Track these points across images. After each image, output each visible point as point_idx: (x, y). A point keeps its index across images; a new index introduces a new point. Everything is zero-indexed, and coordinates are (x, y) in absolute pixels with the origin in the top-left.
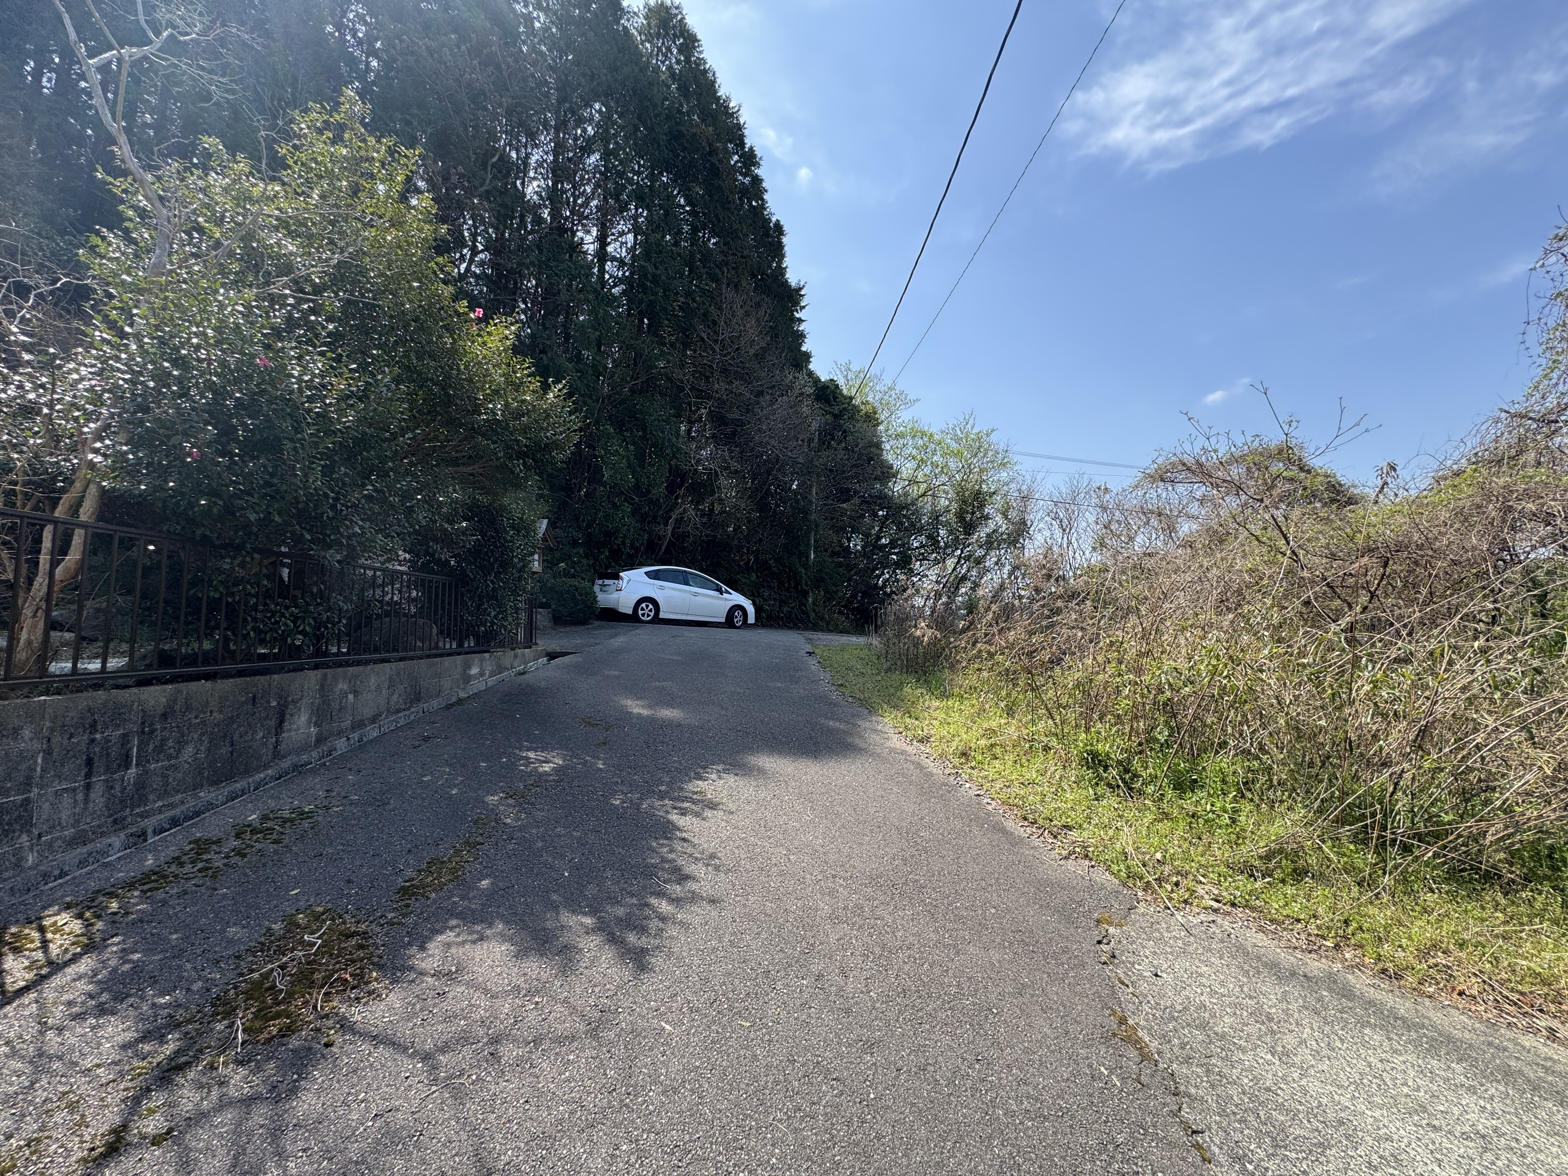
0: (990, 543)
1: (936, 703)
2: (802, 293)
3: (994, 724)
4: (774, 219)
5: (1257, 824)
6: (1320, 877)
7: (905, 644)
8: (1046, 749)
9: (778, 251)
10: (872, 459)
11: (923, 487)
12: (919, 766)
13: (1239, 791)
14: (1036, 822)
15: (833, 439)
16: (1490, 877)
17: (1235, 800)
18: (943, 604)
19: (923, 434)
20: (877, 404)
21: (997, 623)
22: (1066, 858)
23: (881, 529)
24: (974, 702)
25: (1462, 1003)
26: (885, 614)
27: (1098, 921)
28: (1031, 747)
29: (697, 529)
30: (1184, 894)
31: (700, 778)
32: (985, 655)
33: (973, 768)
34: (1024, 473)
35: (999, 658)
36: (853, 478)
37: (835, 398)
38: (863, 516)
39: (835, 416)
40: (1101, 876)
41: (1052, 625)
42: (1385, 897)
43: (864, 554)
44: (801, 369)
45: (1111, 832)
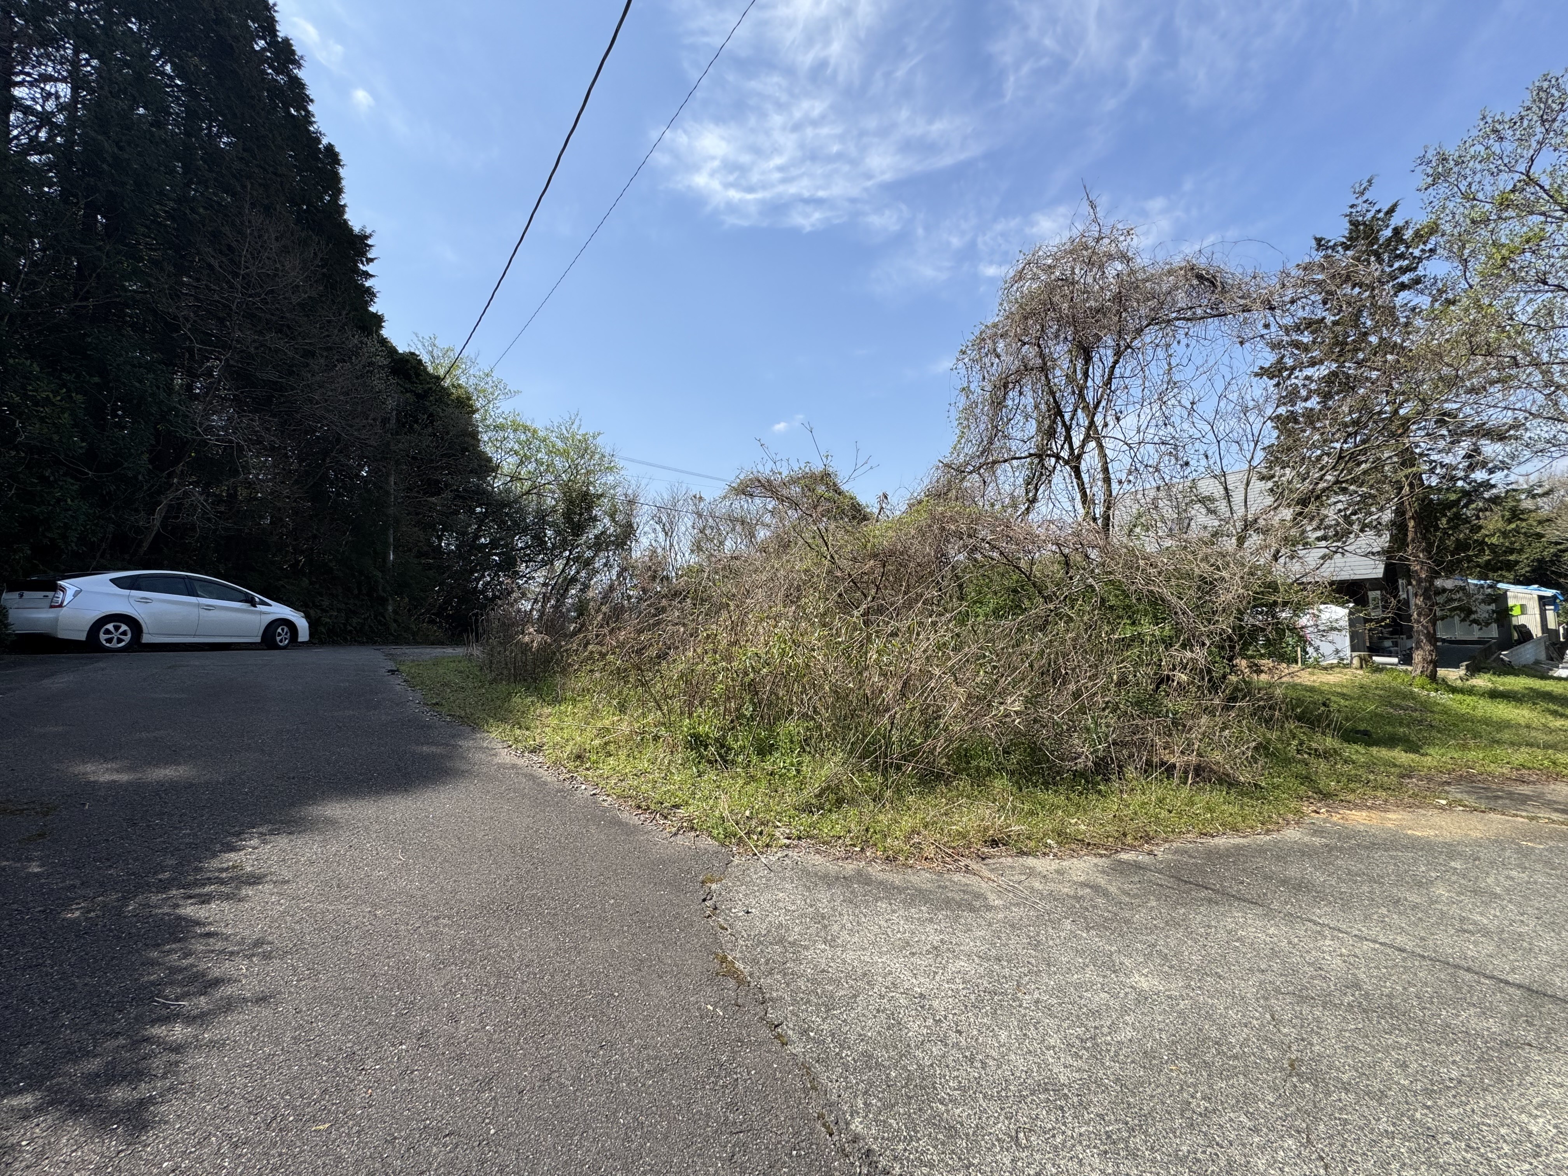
0: (599, 544)
1: (547, 710)
2: (369, 242)
3: (607, 722)
4: (325, 141)
5: (814, 771)
6: (852, 802)
7: (511, 652)
8: (656, 738)
9: (334, 184)
10: (467, 450)
11: (527, 484)
12: (532, 777)
13: (802, 747)
14: (648, 808)
15: (416, 422)
16: (939, 776)
17: (799, 755)
18: (552, 607)
19: (526, 429)
20: (471, 390)
21: (608, 624)
22: (676, 834)
23: (479, 527)
24: (588, 704)
25: (926, 864)
26: (487, 621)
27: (703, 882)
28: (642, 740)
29: (209, 520)
30: (765, 839)
31: (233, 849)
32: (597, 656)
33: (587, 769)
34: (629, 478)
35: (611, 658)
36: (443, 469)
37: (418, 375)
38: (456, 513)
39: (418, 396)
40: (707, 843)
41: (658, 623)
42: (888, 805)
43: (459, 554)
44: (370, 334)
45: (711, 802)
